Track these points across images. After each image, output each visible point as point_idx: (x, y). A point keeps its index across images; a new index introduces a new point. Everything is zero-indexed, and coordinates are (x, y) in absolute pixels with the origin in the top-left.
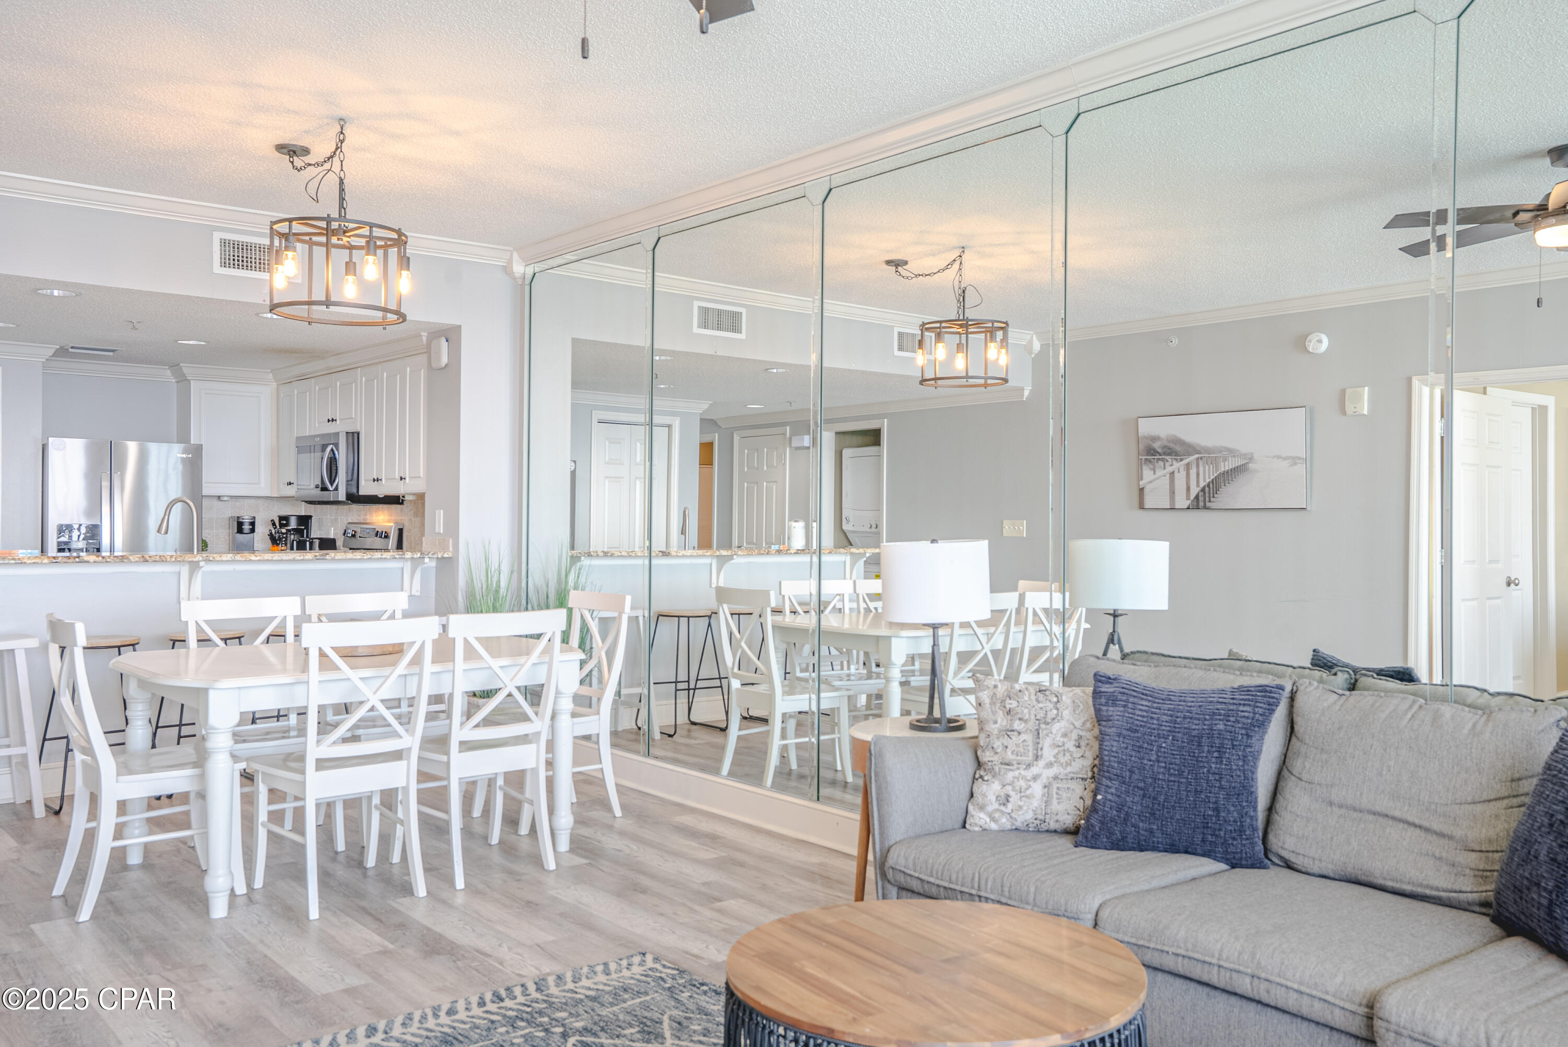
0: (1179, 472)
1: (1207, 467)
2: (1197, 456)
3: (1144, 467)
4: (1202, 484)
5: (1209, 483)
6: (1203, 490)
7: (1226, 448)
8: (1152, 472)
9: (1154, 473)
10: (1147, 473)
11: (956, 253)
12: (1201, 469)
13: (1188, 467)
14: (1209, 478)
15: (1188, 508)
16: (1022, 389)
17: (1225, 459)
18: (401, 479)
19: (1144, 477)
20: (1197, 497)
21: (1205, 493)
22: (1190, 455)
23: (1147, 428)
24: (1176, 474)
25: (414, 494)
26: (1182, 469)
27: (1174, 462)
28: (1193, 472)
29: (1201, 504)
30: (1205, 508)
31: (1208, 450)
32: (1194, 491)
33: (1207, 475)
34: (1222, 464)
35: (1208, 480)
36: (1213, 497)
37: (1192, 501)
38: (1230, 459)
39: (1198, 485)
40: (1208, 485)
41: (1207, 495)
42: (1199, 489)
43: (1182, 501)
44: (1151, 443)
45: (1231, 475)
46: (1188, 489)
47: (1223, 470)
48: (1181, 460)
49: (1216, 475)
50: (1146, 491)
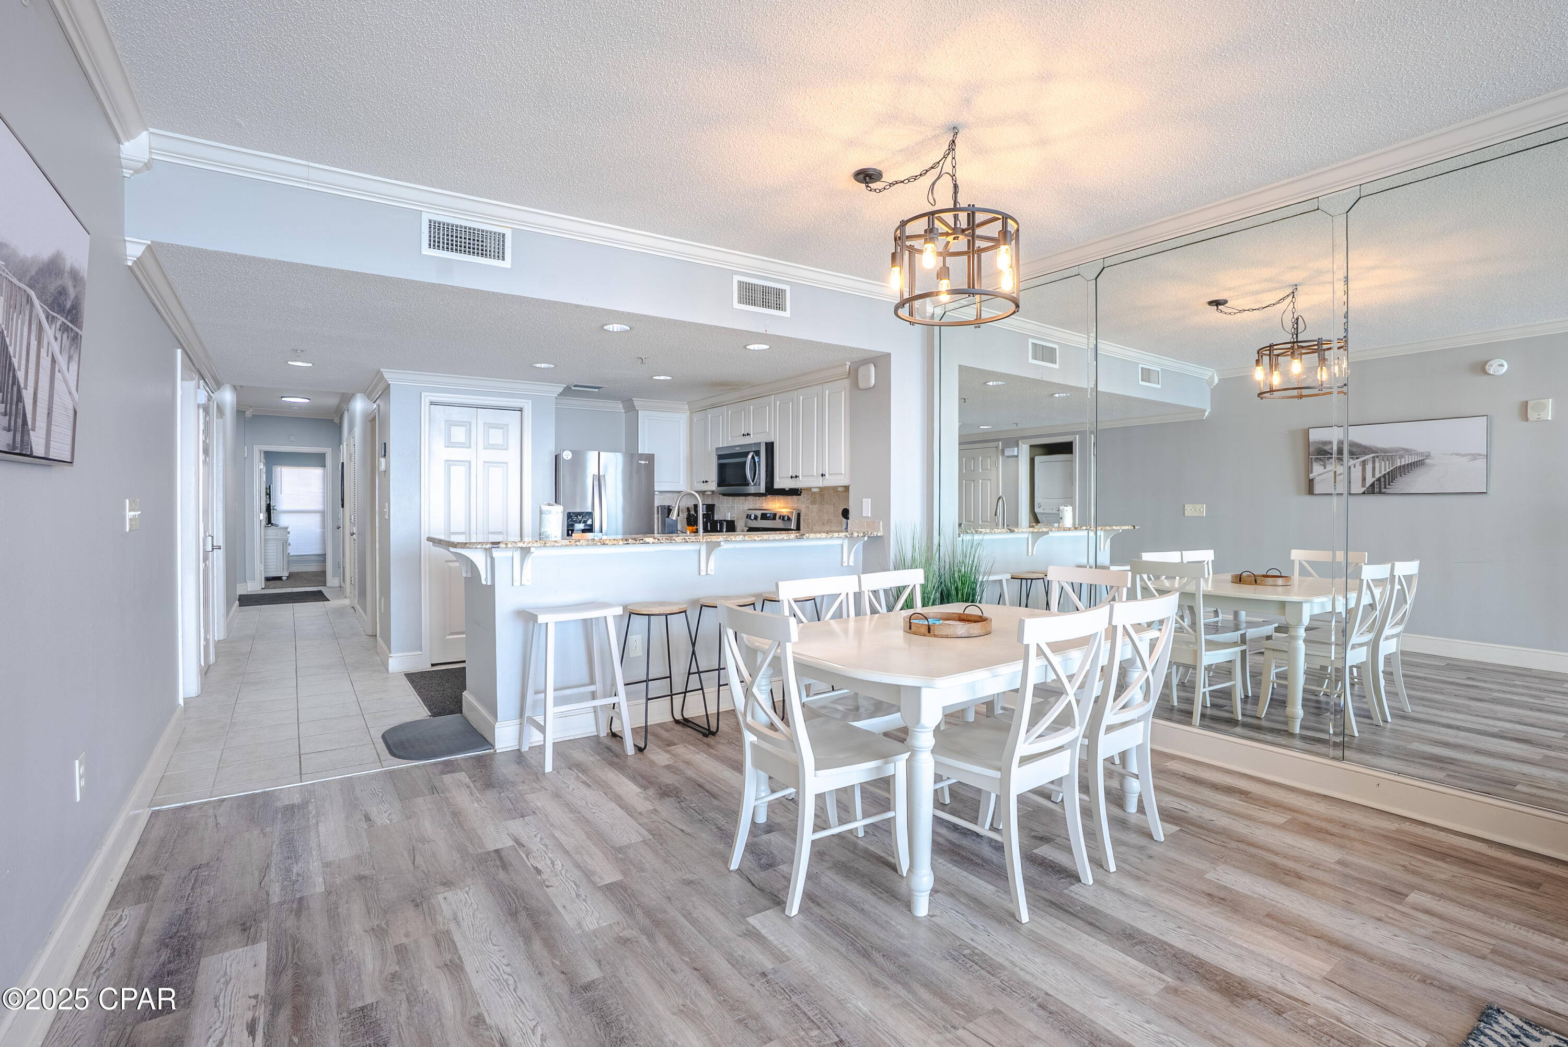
0: (1355, 467)
1: (1383, 463)
2: (1373, 455)
3: (1314, 464)
4: (1378, 475)
5: (1385, 474)
6: (1379, 480)
7: (1402, 449)
8: (1323, 467)
9: (1325, 468)
10: (1317, 469)
11: (1290, 291)
12: (1377, 465)
13: (1364, 463)
14: (1385, 470)
15: (1364, 493)
16: (1205, 411)
17: (1401, 457)
18: (822, 475)
19: (1314, 471)
20: (1373, 485)
21: (1380, 482)
22: (1366, 454)
23: (1316, 436)
24: (1352, 468)
25: (842, 487)
26: (1357, 465)
27: (1351, 460)
28: (1369, 467)
29: (1377, 490)
30: (1380, 492)
31: (1384, 451)
32: (1370, 480)
33: (1382, 468)
34: (1399, 460)
35: (1383, 473)
36: (1389, 485)
37: (1367, 488)
38: (1407, 456)
39: (1373, 476)
40: (1384, 476)
41: (1383, 483)
42: (1374, 479)
43: (1357, 488)
44: (1321, 446)
45: (1408, 468)
46: (1364, 479)
47: (1399, 464)
48: (1357, 458)
49: (1391, 469)
50: (1316, 481)
